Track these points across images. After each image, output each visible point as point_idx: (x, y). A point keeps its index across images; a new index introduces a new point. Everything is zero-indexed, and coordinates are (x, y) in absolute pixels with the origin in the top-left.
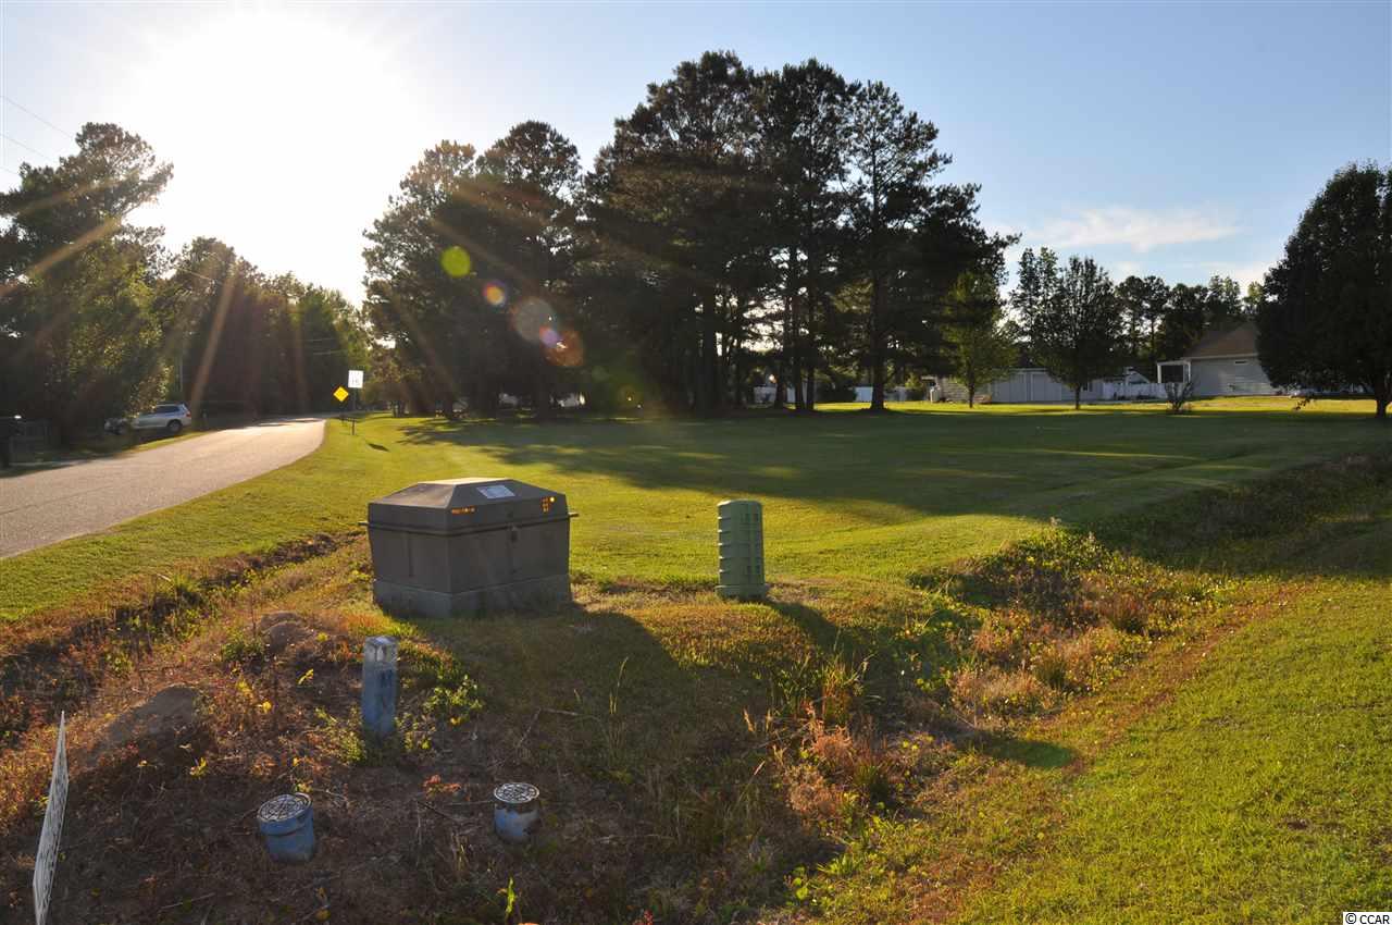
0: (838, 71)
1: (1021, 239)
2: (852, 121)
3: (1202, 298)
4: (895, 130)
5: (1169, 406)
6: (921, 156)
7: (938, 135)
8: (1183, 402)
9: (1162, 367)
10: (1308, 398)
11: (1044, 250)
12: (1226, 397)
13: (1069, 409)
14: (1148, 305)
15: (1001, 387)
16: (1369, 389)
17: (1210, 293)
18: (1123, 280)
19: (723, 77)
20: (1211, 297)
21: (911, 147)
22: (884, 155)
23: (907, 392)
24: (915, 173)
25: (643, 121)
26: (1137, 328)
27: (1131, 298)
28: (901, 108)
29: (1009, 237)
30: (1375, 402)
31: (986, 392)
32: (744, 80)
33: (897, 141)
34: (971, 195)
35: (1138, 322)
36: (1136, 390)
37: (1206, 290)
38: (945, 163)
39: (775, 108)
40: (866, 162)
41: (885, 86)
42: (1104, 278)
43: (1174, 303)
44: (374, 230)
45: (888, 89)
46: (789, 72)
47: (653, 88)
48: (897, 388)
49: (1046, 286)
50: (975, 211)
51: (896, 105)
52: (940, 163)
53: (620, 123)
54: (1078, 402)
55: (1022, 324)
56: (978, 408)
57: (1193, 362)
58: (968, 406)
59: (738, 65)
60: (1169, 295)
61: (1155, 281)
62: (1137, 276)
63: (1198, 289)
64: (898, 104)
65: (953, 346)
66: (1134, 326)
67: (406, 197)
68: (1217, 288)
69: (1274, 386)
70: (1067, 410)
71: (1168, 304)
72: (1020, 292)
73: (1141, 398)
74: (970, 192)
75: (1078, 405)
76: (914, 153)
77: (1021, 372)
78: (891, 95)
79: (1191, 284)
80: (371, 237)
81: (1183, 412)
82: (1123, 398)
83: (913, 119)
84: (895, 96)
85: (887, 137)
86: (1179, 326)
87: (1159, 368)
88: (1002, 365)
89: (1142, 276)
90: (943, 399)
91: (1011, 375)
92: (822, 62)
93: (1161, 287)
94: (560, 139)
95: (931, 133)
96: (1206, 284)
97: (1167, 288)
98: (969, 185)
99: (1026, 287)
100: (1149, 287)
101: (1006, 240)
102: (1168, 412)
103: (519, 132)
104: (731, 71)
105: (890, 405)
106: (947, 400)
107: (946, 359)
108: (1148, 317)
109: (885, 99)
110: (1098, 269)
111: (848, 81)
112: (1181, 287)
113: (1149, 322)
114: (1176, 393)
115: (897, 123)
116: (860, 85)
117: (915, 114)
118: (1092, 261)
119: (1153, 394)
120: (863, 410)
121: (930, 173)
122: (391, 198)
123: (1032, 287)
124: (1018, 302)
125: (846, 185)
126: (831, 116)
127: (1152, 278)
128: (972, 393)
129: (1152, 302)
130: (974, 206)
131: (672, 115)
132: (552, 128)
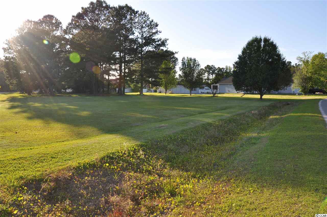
2: (136, 20)
3: (224, 70)
4: (148, 24)
5: (212, 95)
6: (154, 31)
7: (159, 26)
8: (215, 94)
9: (213, 86)
10: (244, 94)
11: (187, 57)
12: (227, 93)
13: (189, 95)
14: (211, 72)
15: (174, 89)
16: (259, 92)
17: (225, 69)
18: (206, 66)
19: (102, 6)
20: (226, 71)
21: (151, 28)
22: (145, 30)
23: (154, 90)
24: (152, 35)
25: (80, 16)
26: (209, 77)
27: (208, 70)
28: (149, 18)
29: (176, 52)
30: (260, 95)
31: (171, 91)
32: (107, 7)
33: (148, 26)
34: (166, 41)
35: (209, 75)
36: (206, 91)
38: (160, 33)
39: (116, 16)
40: (140, 31)
41: (145, 12)
42: (198, 63)
43: (217, 71)
45: (146, 13)
46: (120, 7)
47: (83, 8)
48: (151, 89)
50: (167, 45)
51: (148, 17)
52: (158, 33)
53: (73, 16)
54: (191, 93)
55: (182, 75)
56: (168, 95)
57: (220, 85)
58: (165, 94)
59: (106, 4)
60: (216, 70)
61: (213, 66)
62: (209, 65)
63: (223, 68)
64: (149, 17)
65: (161, 79)
66: (208, 76)
68: (227, 68)
69: (237, 91)
70: (188, 96)
71: (216, 72)
72: (182, 67)
73: (208, 93)
74: (166, 40)
75: (191, 94)
76: (152, 30)
77: (178, 86)
78: (147, 15)
79: (221, 67)
80: (6, 44)
81: (216, 97)
82: (203, 93)
83: (152, 21)
85: (146, 25)
86: (218, 77)
88: (173, 84)
89: (210, 65)
90: (160, 92)
91: (176, 87)
92: (129, 5)
93: (214, 68)
94: (57, 20)
96: (224, 67)
97: (216, 68)
99: (183, 66)
100: (212, 68)
101: (174, 53)
102: (212, 97)
103: (45, 17)
104: (104, 5)
106: (161, 93)
107: (159, 82)
108: (211, 74)
109: (145, 16)
110: (197, 61)
112: (219, 68)
113: (211, 75)
114: (214, 92)
115: (148, 22)
116: (138, 11)
117: (153, 20)
118: (195, 59)
119: (210, 92)
121: (156, 35)
123: (184, 66)
124: (181, 70)
125: (134, 37)
126: (131, 19)
127: (212, 65)
128: (166, 91)
129: (212, 71)
130: (167, 44)
131: (87, 15)
132: (55, 17)
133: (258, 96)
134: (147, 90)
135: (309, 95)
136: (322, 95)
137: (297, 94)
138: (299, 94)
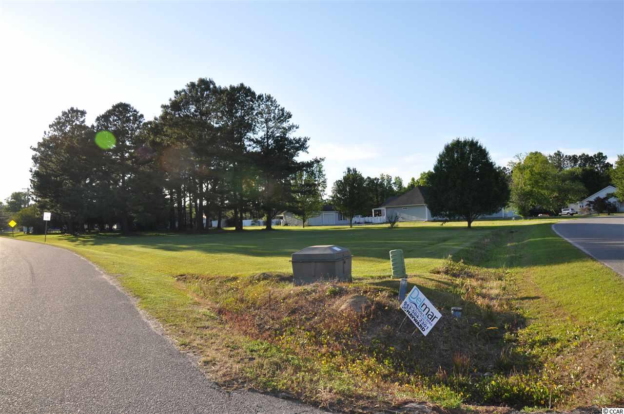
0: (253, 89)
1: (325, 159)
3: (377, 182)
4: (276, 114)
5: (389, 225)
7: (292, 117)
8: (393, 223)
9: (374, 211)
15: (318, 219)
17: (380, 181)
19: (208, 88)
21: (282, 121)
22: (271, 124)
24: (284, 132)
25: (175, 106)
29: (320, 159)
30: (466, 222)
31: (307, 221)
32: (217, 92)
33: (277, 119)
34: (306, 141)
37: (378, 179)
38: (296, 128)
39: (229, 103)
40: (264, 126)
41: (271, 96)
44: (36, 147)
45: (273, 97)
46: (232, 88)
47: (177, 93)
49: (319, 177)
52: (294, 128)
53: (165, 106)
54: (351, 224)
56: (306, 228)
57: (386, 208)
58: (303, 227)
59: (214, 84)
60: (365, 181)
63: (376, 179)
64: (277, 104)
67: (52, 132)
68: (383, 178)
70: (348, 228)
73: (366, 223)
75: (351, 226)
76: (282, 124)
77: (324, 213)
78: (273, 100)
79: (372, 177)
80: (35, 149)
81: (398, 227)
82: (359, 223)
83: (283, 110)
84: (275, 100)
85: (273, 117)
87: (373, 211)
88: (316, 210)
90: (286, 225)
92: (246, 85)
94: (136, 111)
95: (290, 116)
96: (379, 177)
97: (364, 178)
98: (305, 138)
101: (319, 160)
102: (389, 228)
103: (116, 106)
104: (212, 86)
105: (274, 227)
109: (271, 101)
111: (257, 94)
114: (392, 220)
115: (277, 111)
116: (262, 95)
117: (284, 108)
119: (370, 221)
120: (263, 229)
121: (290, 132)
122: (45, 132)
126: (250, 107)
128: (304, 222)
130: (307, 146)
133: (465, 224)
134: (252, 222)
135: (530, 219)
136: (549, 218)
137: (514, 218)
138: (517, 218)
